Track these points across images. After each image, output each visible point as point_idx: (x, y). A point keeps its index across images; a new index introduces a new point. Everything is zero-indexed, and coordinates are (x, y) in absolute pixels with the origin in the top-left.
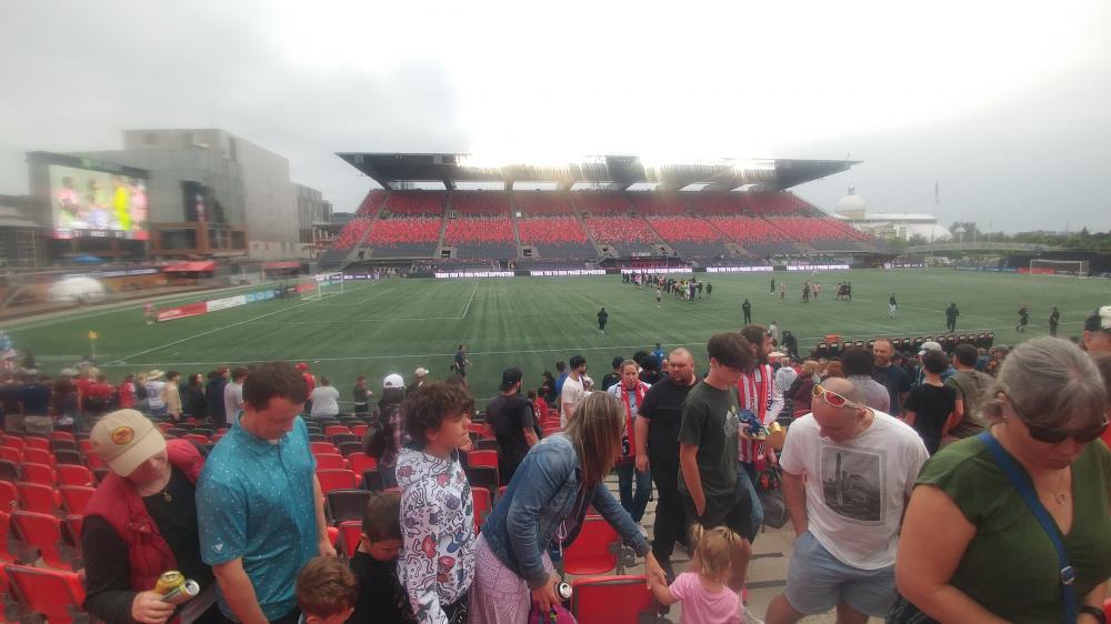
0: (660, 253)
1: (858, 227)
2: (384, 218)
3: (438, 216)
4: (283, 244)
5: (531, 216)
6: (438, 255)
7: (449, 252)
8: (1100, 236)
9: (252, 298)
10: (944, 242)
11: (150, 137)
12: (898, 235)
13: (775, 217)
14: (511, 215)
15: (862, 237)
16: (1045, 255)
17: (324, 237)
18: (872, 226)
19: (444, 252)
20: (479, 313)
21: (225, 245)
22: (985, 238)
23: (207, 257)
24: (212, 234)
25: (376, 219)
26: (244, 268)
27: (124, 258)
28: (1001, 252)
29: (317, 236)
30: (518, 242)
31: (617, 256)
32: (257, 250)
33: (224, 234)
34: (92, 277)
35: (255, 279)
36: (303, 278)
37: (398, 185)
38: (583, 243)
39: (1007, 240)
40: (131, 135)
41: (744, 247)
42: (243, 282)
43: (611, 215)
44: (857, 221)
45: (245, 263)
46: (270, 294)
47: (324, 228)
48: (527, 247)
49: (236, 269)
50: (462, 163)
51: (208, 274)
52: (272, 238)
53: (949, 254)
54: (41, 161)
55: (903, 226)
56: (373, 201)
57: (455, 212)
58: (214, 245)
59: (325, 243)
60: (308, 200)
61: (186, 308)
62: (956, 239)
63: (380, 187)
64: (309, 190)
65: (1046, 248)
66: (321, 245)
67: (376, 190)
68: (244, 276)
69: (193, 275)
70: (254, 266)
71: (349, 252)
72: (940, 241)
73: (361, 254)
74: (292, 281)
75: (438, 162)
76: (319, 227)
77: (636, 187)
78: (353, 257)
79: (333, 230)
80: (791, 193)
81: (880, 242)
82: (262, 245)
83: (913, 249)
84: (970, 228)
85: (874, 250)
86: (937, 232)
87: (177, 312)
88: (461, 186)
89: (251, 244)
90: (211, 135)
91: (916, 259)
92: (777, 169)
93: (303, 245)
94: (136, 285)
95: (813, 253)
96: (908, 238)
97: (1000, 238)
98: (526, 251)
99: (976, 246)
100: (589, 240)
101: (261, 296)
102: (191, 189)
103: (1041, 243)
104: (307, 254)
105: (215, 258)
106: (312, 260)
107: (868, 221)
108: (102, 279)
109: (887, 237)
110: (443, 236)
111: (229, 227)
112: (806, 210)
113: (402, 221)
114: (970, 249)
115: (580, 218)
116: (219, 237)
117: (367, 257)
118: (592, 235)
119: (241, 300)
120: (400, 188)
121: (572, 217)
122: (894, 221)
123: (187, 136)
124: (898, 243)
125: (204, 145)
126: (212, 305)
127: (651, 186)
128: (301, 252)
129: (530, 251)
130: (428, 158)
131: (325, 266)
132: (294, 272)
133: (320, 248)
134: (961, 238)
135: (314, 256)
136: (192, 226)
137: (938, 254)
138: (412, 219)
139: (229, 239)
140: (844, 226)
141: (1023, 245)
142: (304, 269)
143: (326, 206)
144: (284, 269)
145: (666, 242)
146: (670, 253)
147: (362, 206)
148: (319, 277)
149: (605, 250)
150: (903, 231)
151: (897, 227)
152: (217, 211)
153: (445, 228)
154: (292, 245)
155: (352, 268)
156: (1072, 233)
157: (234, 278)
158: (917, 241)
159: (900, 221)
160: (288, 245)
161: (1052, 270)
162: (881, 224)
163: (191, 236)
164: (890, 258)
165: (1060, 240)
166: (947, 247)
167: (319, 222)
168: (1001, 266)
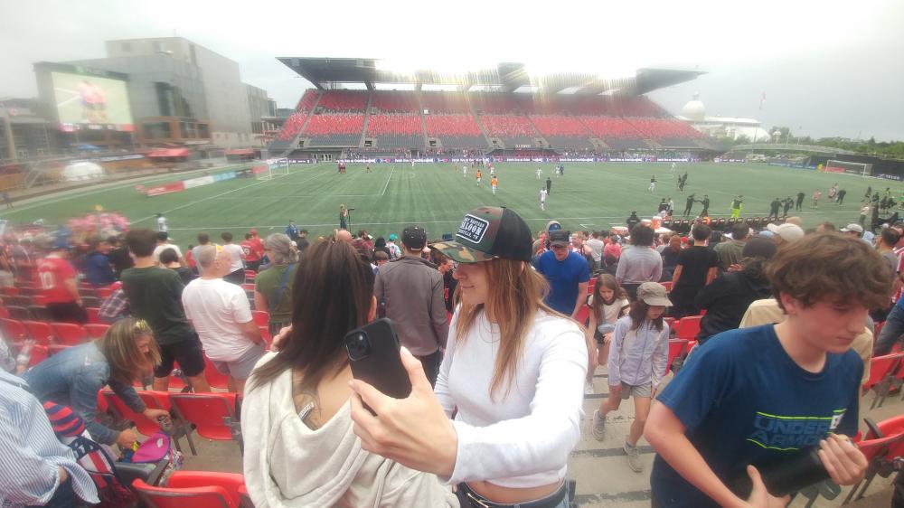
0: (538, 145)
1: (697, 127)
2: (318, 113)
3: (361, 111)
4: (239, 134)
5: (436, 113)
6: (362, 144)
7: (370, 142)
8: (883, 145)
9: (218, 178)
10: (764, 142)
11: (127, 45)
12: (728, 136)
13: (632, 117)
14: (420, 113)
15: (699, 136)
16: (839, 157)
17: (271, 127)
18: (708, 126)
19: (366, 142)
20: (394, 192)
21: (194, 136)
22: (795, 141)
23: (180, 145)
24: (182, 125)
25: (312, 114)
26: (209, 154)
27: (117, 146)
28: (806, 153)
29: (266, 127)
30: (425, 133)
31: (503, 147)
32: (220, 140)
33: (192, 126)
34: (93, 162)
35: (220, 164)
36: (257, 163)
37: (328, 86)
38: (477, 136)
39: (813, 143)
40: (111, 45)
41: (605, 142)
42: (210, 165)
43: (501, 113)
44: (698, 123)
45: (210, 150)
46: (233, 175)
47: (271, 122)
48: (433, 139)
49: (204, 155)
50: (379, 67)
51: (182, 159)
52: (229, 129)
53: (767, 152)
54: (45, 69)
55: (733, 128)
56: (309, 100)
57: (376, 108)
58: (185, 136)
59: (272, 134)
60: (257, 98)
61: (170, 187)
62: (773, 141)
63: (314, 87)
64: (257, 90)
65: (841, 151)
66: (269, 135)
67: (311, 89)
68: (211, 161)
69: (172, 159)
70: (218, 153)
71: (292, 141)
72: (760, 142)
73: (301, 143)
74: (248, 164)
75: (360, 65)
76: (267, 120)
77: (521, 90)
78: (295, 145)
79: (278, 123)
80: (647, 97)
81: (712, 141)
82: (223, 134)
83: (738, 147)
84: (785, 132)
85: (708, 147)
86: (758, 134)
87: (162, 189)
88: (379, 86)
89: (214, 134)
90: (175, 42)
91: (741, 155)
92: (638, 76)
93: (255, 135)
94: (128, 167)
95: (659, 147)
96: (735, 138)
97: (807, 141)
98: (431, 142)
99: (787, 147)
100: (482, 134)
101: (225, 176)
102: (162, 88)
103: (838, 147)
104: (259, 143)
105: (187, 146)
106: (263, 147)
107: (706, 123)
108: (101, 163)
109: (719, 137)
110: (366, 129)
111: (193, 120)
112: (658, 112)
113: (332, 116)
114: (781, 150)
115: (475, 115)
116: (188, 129)
117: (306, 146)
118: (485, 130)
119: (210, 180)
120: (330, 88)
121: (469, 114)
122: (726, 124)
123: (156, 43)
124: (727, 142)
125: (169, 52)
126: (189, 184)
127: (533, 89)
128: (253, 141)
129: (435, 142)
130: (352, 62)
131: (275, 153)
132: (250, 157)
133: (269, 138)
134: (777, 139)
135: (264, 144)
136: (165, 119)
137: (757, 151)
138: (340, 114)
139: (196, 130)
140: (686, 126)
141: (823, 148)
142: (257, 154)
143: (271, 103)
144: (242, 155)
145: (544, 136)
146: (546, 146)
147: (300, 103)
148: (271, 162)
149: (494, 142)
150: (732, 132)
151: (728, 129)
152: (185, 107)
153: (366, 123)
154: (246, 135)
155: (295, 154)
156: (863, 141)
157: (204, 162)
158: (743, 140)
159: (731, 124)
160: (243, 135)
161: (843, 169)
162: (716, 126)
163: (166, 127)
164: (720, 154)
165: (853, 146)
166: (766, 147)
167: (267, 116)
168: (805, 163)
